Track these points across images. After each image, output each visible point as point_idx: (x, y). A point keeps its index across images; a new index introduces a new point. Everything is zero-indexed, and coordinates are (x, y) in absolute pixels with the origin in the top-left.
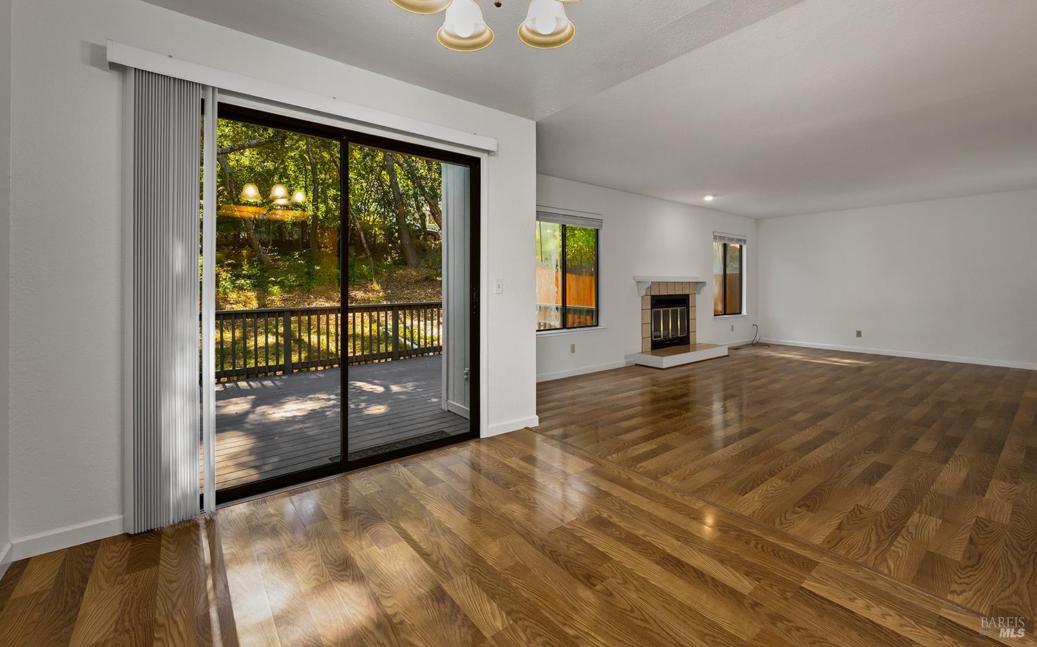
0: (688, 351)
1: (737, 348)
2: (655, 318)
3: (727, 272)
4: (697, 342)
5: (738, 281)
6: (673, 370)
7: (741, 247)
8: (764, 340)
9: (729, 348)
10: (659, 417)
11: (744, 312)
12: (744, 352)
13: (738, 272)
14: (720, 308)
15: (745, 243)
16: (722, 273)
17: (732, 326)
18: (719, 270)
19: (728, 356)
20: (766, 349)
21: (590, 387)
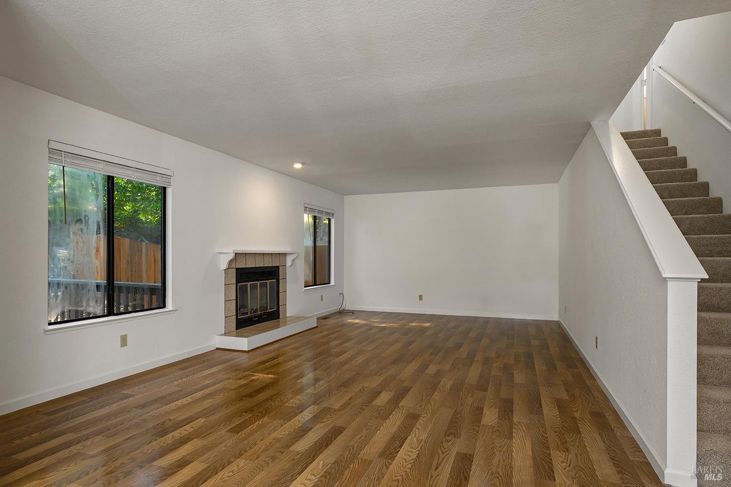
0: (278, 327)
1: (325, 318)
2: (241, 293)
3: (318, 244)
4: (287, 316)
5: (327, 252)
6: (259, 351)
7: (329, 220)
8: (348, 306)
9: (318, 319)
10: (224, 432)
11: (332, 282)
12: (331, 322)
13: (327, 245)
14: (310, 279)
15: (333, 216)
16: (313, 245)
17: (322, 296)
18: (309, 242)
19: (317, 327)
20: (351, 316)
21: (140, 394)
